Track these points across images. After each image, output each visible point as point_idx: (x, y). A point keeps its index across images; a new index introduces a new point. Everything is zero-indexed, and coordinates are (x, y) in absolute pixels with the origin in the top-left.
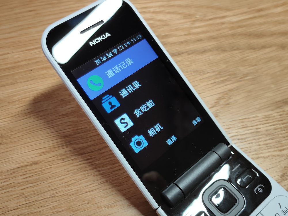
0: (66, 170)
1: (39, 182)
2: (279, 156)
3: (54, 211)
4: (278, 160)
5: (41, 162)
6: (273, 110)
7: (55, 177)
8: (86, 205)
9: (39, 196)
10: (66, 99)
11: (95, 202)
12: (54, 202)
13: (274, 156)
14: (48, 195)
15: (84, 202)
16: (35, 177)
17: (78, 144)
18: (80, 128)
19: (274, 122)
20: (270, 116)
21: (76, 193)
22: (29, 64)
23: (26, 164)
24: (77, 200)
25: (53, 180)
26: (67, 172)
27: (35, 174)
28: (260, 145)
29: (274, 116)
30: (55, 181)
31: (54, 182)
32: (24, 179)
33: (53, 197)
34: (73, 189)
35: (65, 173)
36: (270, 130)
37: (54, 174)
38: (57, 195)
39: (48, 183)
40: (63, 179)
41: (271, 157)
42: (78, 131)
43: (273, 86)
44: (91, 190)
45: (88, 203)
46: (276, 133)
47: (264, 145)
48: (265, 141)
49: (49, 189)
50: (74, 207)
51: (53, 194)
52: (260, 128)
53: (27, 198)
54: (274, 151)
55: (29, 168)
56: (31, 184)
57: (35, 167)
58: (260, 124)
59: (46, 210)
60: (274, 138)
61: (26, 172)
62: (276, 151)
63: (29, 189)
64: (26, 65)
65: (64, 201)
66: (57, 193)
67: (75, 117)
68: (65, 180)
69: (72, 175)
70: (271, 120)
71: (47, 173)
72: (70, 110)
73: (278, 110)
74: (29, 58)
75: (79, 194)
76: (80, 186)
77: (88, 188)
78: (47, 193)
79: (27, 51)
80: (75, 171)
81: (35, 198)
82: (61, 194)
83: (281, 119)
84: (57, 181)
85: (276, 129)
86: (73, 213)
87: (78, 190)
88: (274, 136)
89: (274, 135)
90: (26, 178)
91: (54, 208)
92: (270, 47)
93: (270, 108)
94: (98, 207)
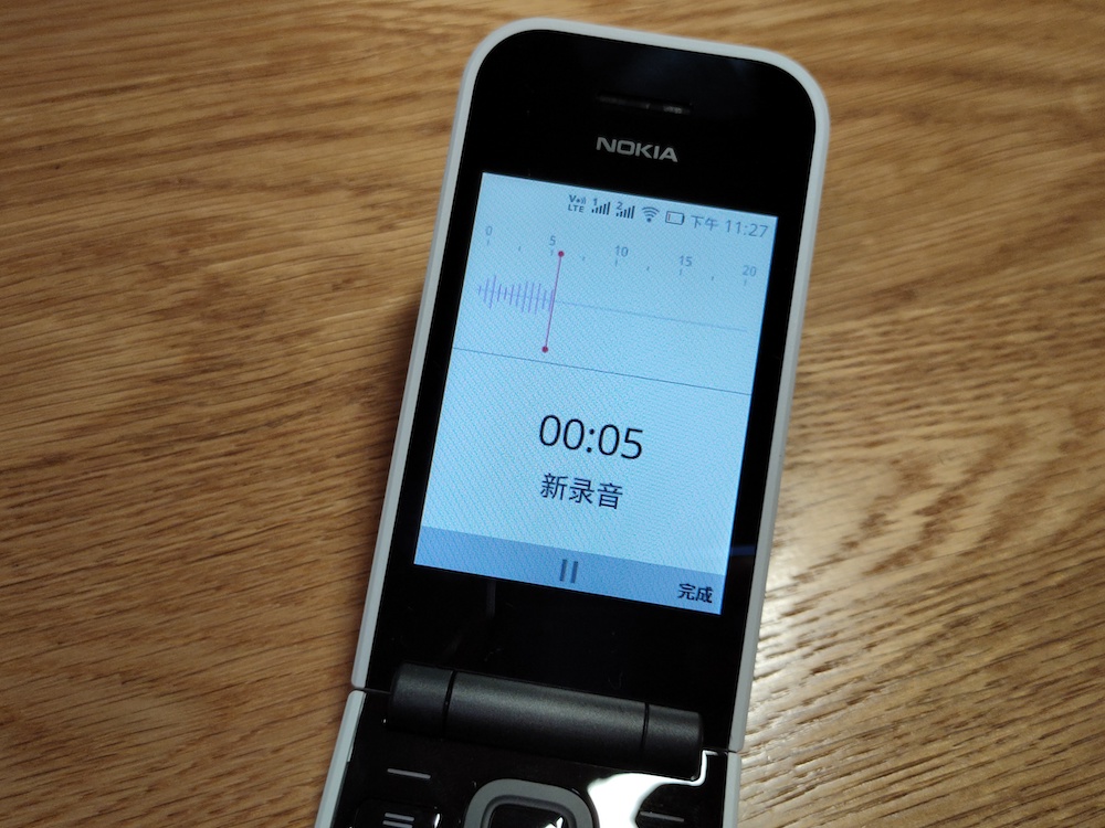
0: (154, 486)
1: (64, 520)
2: (864, 461)
3: (108, 607)
4: (862, 474)
5: (71, 457)
6: (860, 317)
7: (117, 506)
8: (212, 594)
9: (61, 561)
10: (167, 263)
11: (243, 585)
12: (108, 581)
13: (847, 461)
14: (88, 559)
15: (208, 585)
16: (51, 505)
17: (201, 405)
18: (210, 354)
19: (860, 354)
20: (851, 336)
21: (183, 557)
22: (52, 146)
23: (21, 461)
24: (185, 577)
25: (110, 515)
26: (158, 489)
27: (52, 493)
28: (803, 427)
29: (863, 337)
30: (117, 517)
31: (111, 519)
32: (13, 507)
33: (106, 565)
34: (173, 544)
35: (151, 492)
36: (843, 379)
37: (114, 496)
38: (120, 560)
39: (94, 523)
40: (141, 512)
41: (835, 465)
42: (204, 363)
43: (869, 241)
44: (232, 547)
45: (218, 589)
46: (862, 392)
47: (816, 425)
48: (824, 413)
49: (93, 541)
50: (172, 599)
51: (105, 557)
52: (809, 373)
53: (21, 567)
54: (850, 446)
55: (33, 475)
56: (34, 523)
57: (51, 471)
58: (813, 361)
59: (80, 604)
60: (852, 404)
61: (20, 486)
62: (857, 445)
63: (30, 540)
64: (40, 148)
65: (142, 579)
66: (119, 554)
67: (197, 319)
68: (149, 516)
69: (173, 501)
70: (849, 348)
71: (89, 493)
72: (181, 296)
73: (878, 319)
74: (52, 126)
75: (193, 559)
76: (197, 534)
77: (223, 542)
78: (88, 552)
79: (48, 104)
80: (182, 487)
81: (47, 567)
82: (133, 558)
83: (884, 347)
84: (123, 516)
85: (864, 378)
86: (167, 618)
87: (188, 548)
88: (853, 400)
89: (855, 397)
90: (21, 505)
91: (106, 598)
92: (876, 113)
93: (849, 312)
94: (252, 602)
